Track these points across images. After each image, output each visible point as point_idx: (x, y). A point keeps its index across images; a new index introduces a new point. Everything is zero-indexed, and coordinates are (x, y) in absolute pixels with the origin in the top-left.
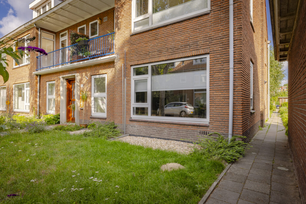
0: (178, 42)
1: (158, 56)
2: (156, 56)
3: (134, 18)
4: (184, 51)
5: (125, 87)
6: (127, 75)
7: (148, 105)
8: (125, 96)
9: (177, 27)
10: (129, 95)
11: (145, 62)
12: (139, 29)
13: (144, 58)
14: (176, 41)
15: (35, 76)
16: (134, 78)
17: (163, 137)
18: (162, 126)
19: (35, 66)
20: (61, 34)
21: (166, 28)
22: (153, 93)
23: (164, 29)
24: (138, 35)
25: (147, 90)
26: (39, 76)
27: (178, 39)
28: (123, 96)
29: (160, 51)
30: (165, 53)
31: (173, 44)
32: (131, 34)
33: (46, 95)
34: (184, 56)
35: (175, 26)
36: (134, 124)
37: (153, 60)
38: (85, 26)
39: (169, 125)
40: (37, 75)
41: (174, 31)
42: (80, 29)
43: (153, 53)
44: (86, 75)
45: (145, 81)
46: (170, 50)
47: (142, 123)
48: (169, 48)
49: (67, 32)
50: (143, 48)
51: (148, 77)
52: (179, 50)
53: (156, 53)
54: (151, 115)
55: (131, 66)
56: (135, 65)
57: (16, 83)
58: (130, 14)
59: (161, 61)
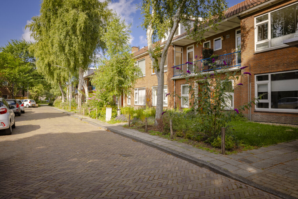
0: (292, 60)
1: (276, 68)
2: (275, 68)
3: (256, 42)
4: (296, 65)
5: (250, 89)
6: (251, 81)
7: (269, 101)
8: (250, 95)
9: (290, 50)
10: (253, 94)
11: (266, 72)
12: (260, 50)
13: (265, 70)
14: (290, 59)
15: (172, 80)
16: (257, 83)
17: (281, 122)
18: (280, 115)
19: (172, 74)
20: (187, 47)
21: (282, 50)
22: (272, 93)
23: (280, 50)
24: (260, 54)
25: (268, 91)
26: (174, 81)
27: (292, 57)
28: (248, 95)
29: (278, 65)
30: (282, 66)
31: (287, 60)
32: (254, 53)
33: (180, 94)
34: (296, 69)
35: (289, 49)
36: (258, 114)
37: (272, 71)
38: (210, 41)
39: (286, 114)
40: (173, 80)
41: (288, 52)
42: (205, 44)
43: (273, 66)
44: (216, 80)
45: (267, 85)
46: (285, 64)
47: (264, 113)
48: (285, 63)
49: (193, 45)
50: (264, 63)
51: (269, 82)
52: (293, 65)
53: (275, 66)
54: (271, 108)
55: (255, 74)
56: (258, 74)
57: (155, 85)
58: (253, 40)
59: (278, 72)
